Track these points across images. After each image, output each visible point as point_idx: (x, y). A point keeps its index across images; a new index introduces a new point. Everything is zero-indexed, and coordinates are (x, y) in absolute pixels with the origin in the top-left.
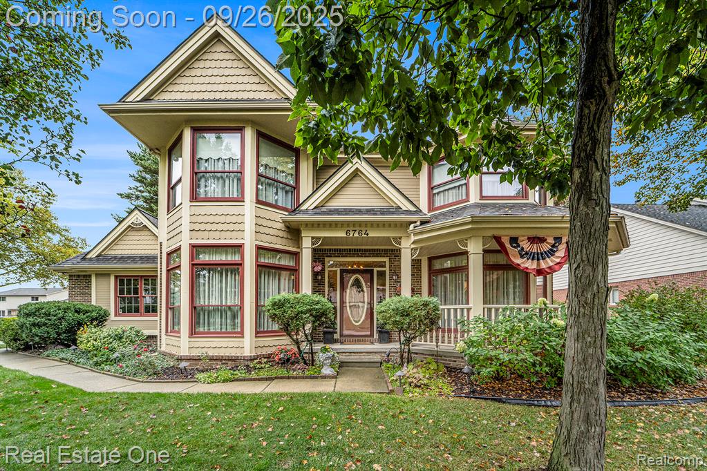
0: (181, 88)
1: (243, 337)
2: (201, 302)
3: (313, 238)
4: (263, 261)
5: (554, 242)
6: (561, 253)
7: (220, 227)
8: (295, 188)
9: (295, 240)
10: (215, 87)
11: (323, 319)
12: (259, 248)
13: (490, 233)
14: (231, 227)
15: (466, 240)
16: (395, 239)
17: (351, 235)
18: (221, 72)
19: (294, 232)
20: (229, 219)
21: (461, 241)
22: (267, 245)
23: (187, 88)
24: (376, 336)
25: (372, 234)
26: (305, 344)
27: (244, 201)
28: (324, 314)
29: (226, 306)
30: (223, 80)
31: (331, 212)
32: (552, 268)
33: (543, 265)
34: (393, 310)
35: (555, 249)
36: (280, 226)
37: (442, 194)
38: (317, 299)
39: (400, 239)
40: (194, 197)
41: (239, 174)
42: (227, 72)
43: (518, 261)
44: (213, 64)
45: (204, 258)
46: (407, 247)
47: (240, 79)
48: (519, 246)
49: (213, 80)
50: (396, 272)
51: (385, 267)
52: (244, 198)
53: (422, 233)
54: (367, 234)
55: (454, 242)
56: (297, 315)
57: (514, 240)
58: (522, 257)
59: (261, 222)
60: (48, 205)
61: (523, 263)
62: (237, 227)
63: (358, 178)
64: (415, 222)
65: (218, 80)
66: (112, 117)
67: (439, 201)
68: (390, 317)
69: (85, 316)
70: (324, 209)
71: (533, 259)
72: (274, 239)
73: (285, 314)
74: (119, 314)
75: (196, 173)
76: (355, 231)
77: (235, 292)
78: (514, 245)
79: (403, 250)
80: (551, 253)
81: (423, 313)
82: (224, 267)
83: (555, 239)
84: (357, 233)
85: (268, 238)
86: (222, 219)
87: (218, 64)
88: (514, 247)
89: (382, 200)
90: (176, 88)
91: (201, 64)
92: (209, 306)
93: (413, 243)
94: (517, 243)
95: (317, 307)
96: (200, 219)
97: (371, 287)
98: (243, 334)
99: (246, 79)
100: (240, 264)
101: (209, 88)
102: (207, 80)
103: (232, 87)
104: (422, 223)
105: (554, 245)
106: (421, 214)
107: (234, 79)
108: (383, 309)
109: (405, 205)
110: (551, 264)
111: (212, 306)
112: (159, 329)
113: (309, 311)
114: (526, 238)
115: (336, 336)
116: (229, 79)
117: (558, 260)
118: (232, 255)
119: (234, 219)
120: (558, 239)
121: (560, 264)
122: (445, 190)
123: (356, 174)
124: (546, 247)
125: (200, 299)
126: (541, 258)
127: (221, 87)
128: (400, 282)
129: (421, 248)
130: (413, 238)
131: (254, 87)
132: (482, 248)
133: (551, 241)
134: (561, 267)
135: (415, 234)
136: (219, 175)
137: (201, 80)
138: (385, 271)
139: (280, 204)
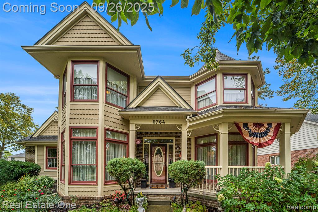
0: (67, 40)
1: (97, 185)
2: (76, 162)
3: (136, 124)
4: (109, 138)
5: (268, 126)
6: (271, 133)
7: (86, 117)
8: (127, 97)
9: (127, 126)
10: (84, 40)
11: (139, 175)
12: (106, 130)
13: (232, 121)
14: (91, 117)
15: (218, 125)
16: (179, 125)
17: (156, 123)
18: (88, 32)
19: (126, 121)
20: (90, 112)
21: (215, 126)
22: (111, 128)
23: (70, 40)
24: (168, 183)
25: (167, 123)
26: (129, 190)
27: (98, 102)
28: (139, 171)
29: (89, 165)
30: (89, 35)
31: (145, 109)
32: (268, 142)
33: (262, 141)
34: (179, 169)
35: (268, 131)
36: (119, 117)
37: (202, 102)
38: (135, 162)
39: (181, 126)
40: (72, 99)
41: (97, 87)
42: (91, 32)
43: (248, 138)
44: (84, 27)
45: (78, 135)
46: (185, 130)
47: (98, 35)
48: (248, 129)
49: (83, 36)
50: (179, 146)
51: (173, 143)
52: (98, 100)
53: (193, 121)
54: (164, 123)
55: (211, 127)
56: (123, 172)
57: (246, 125)
58: (250, 136)
59: (108, 114)
60: (30, 114)
61: (251, 139)
62: (95, 117)
63: (159, 91)
64: (190, 115)
65: (86, 36)
66: (29, 53)
67: (201, 106)
68: (177, 174)
69: (26, 169)
70: (141, 108)
71: (257, 137)
72: (115, 125)
73: (117, 172)
74: (48, 168)
75: (74, 86)
76: (158, 120)
77: (94, 156)
78: (246, 128)
79: (183, 132)
80: (266, 133)
81: (196, 172)
82: (88, 141)
83: (268, 124)
84: (158, 122)
85: (112, 124)
86: (87, 112)
87: (86, 28)
88: (246, 129)
89: (172, 103)
90: (64, 40)
91: (78, 28)
92: (80, 165)
93: (188, 128)
94: (247, 127)
95: (135, 167)
96: (75, 112)
97: (166, 155)
98: (97, 183)
99: (100, 35)
100: (96, 139)
101: (81, 40)
102: (80, 36)
103: (93, 40)
104: (194, 116)
105: (268, 128)
106: (192, 110)
107: (95, 35)
108: (172, 168)
109: (185, 106)
110: (267, 140)
111: (81, 165)
112: (58, 176)
113: (131, 169)
114: (253, 124)
115: (148, 183)
116: (92, 35)
117: (270, 138)
118: (92, 134)
119: (93, 112)
120: (270, 125)
121: (272, 140)
122: (204, 100)
123: (159, 88)
124: (263, 130)
125: (75, 160)
126: (261, 136)
127: (87, 40)
128: (181, 151)
129: (193, 131)
130: (188, 125)
131: (105, 39)
132: (228, 130)
133: (266, 126)
134: (272, 142)
135: (190, 122)
136: (86, 87)
137: (77, 36)
138: (173, 145)
139: (119, 105)
